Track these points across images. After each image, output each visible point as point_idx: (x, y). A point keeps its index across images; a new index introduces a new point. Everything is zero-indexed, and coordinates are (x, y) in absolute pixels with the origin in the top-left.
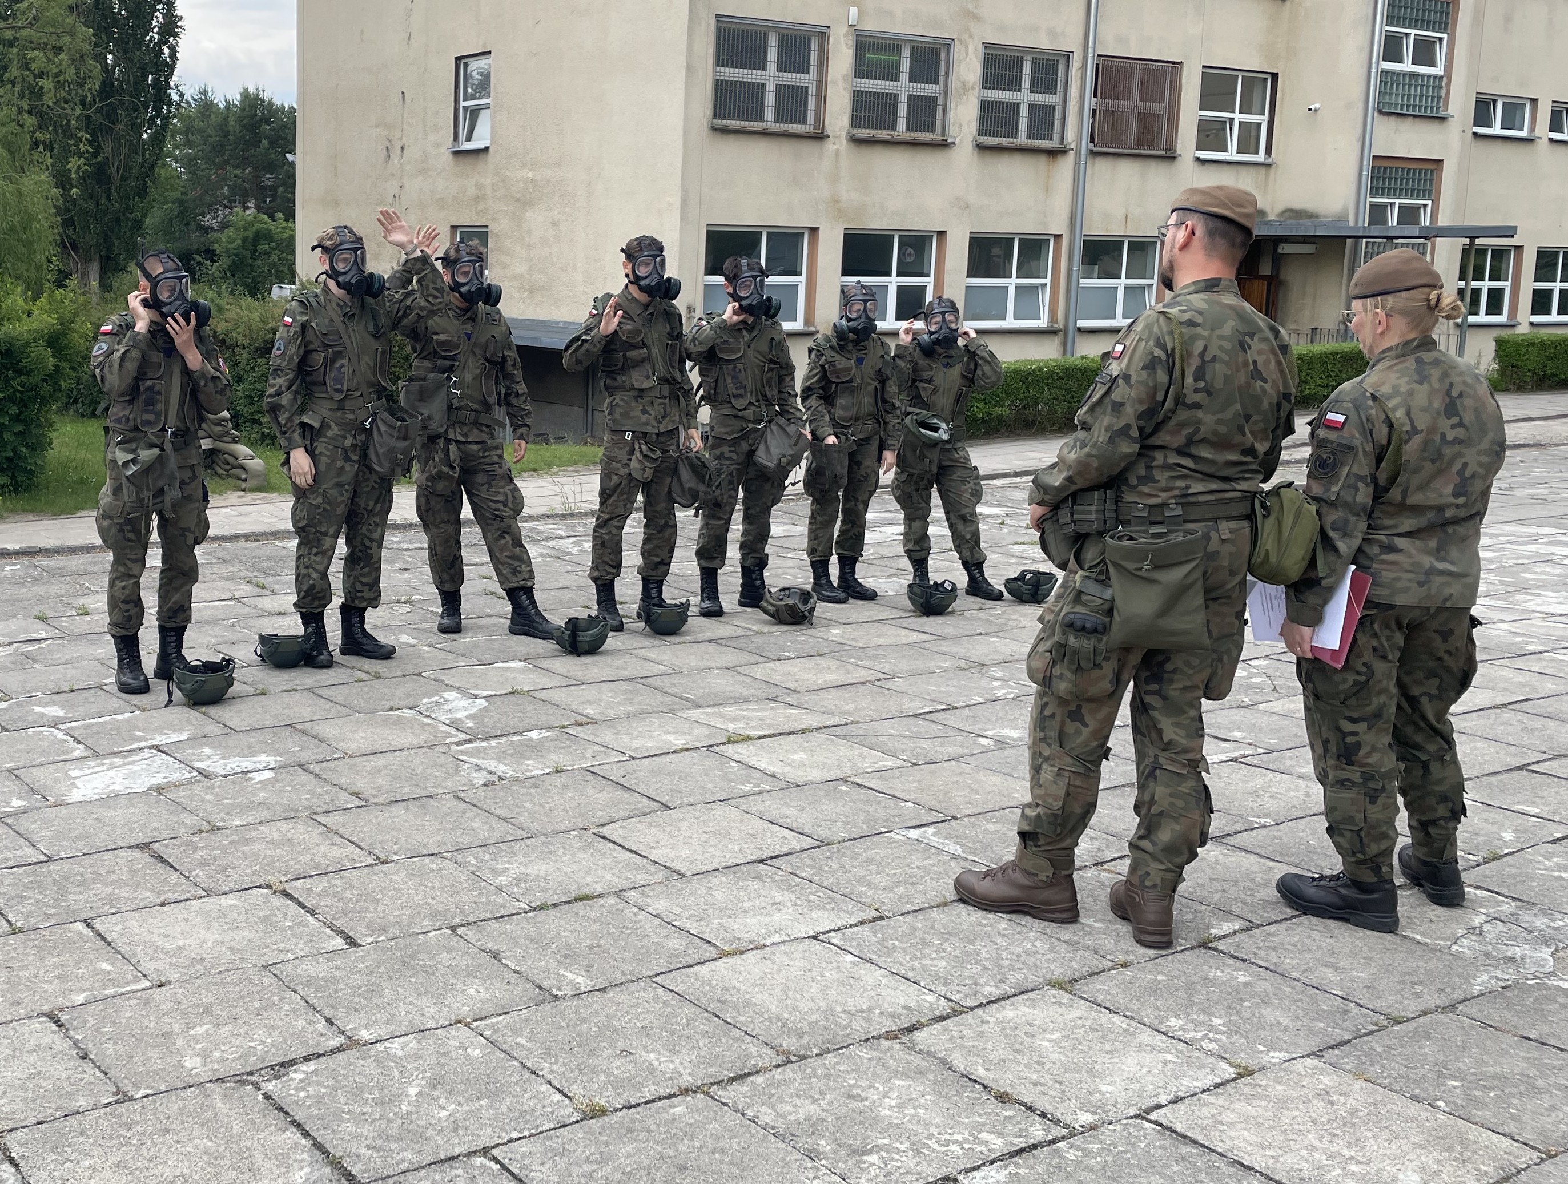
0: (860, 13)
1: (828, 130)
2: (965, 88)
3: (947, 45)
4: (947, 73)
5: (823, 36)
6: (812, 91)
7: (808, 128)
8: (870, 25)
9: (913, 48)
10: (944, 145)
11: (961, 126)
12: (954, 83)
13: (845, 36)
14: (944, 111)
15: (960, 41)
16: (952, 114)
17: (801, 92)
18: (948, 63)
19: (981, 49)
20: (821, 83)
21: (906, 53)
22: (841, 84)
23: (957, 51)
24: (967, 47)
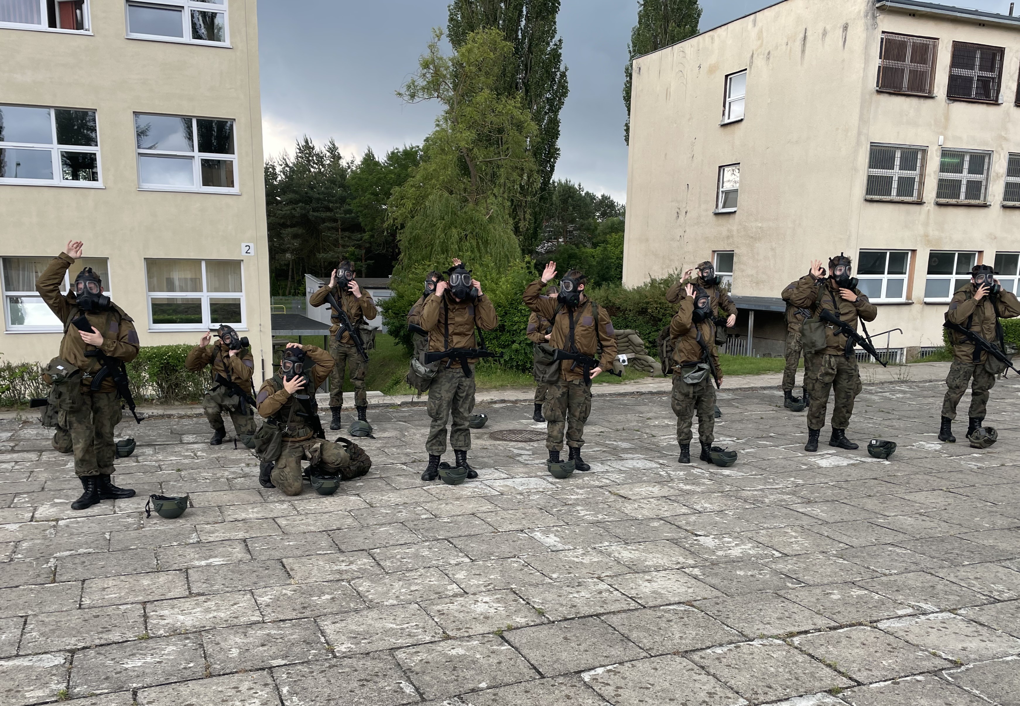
0: (945, 139)
1: (925, 200)
2: (998, 176)
3: (989, 154)
4: (988, 169)
5: (924, 151)
6: (917, 179)
7: (914, 198)
8: (950, 145)
9: (971, 156)
10: (985, 206)
11: (994, 196)
12: (992, 174)
13: (936, 151)
14: (986, 188)
15: (997, 152)
16: (990, 189)
17: (911, 180)
18: (989, 163)
19: (1007, 156)
20: (922, 175)
21: (967, 158)
22: (933, 175)
23: (995, 157)
24: (1000, 155)
